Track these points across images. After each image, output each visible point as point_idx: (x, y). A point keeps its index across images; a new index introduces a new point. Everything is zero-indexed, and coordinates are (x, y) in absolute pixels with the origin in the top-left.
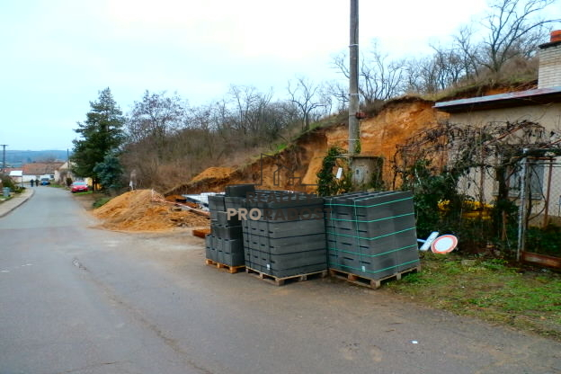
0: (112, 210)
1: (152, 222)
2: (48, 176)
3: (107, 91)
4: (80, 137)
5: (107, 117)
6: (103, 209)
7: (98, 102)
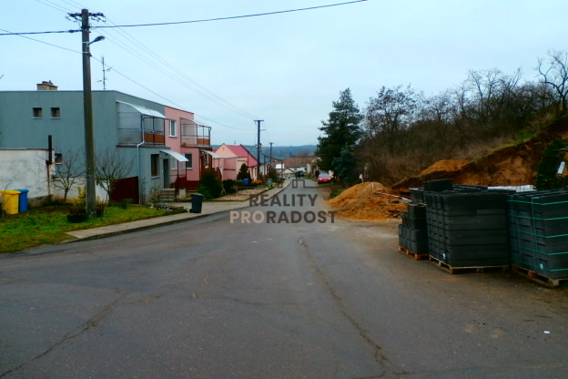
0: (343, 200)
1: (371, 212)
2: (302, 169)
3: (347, 91)
4: (324, 135)
5: (346, 115)
6: (337, 199)
7: (340, 101)
